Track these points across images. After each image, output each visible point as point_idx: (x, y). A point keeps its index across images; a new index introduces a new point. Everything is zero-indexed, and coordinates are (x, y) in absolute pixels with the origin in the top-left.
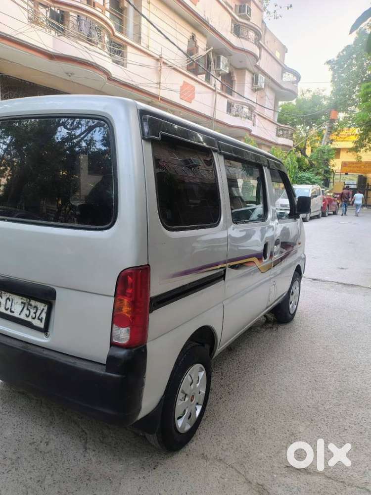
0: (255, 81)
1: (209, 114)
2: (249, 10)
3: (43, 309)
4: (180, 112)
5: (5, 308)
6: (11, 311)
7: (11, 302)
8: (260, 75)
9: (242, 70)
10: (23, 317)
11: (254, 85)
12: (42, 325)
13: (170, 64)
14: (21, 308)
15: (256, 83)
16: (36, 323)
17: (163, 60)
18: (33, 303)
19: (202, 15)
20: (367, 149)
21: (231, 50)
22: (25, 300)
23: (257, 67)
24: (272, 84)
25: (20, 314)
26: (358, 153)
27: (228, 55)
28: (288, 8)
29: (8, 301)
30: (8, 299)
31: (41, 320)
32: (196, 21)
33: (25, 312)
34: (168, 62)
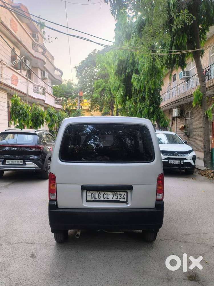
0: (43, 74)
1: (25, 92)
2: (38, 37)
3: (124, 194)
4: (11, 91)
5: (103, 198)
6: (107, 198)
7: (106, 195)
8: (46, 72)
9: (36, 68)
10: (114, 199)
11: (43, 77)
12: (125, 200)
13: (7, 65)
14: (112, 197)
15: (44, 75)
16: (122, 200)
17: (4, 62)
18: (118, 193)
19: (19, 39)
20: (95, 111)
21: (32, 57)
22: (113, 193)
23: (44, 67)
24: (51, 77)
25: (112, 199)
26: (91, 112)
27: (30, 60)
28: (55, 39)
29: (104, 195)
30: (105, 194)
31: (125, 198)
32: (17, 42)
33: (115, 197)
34: (5, 64)
